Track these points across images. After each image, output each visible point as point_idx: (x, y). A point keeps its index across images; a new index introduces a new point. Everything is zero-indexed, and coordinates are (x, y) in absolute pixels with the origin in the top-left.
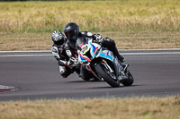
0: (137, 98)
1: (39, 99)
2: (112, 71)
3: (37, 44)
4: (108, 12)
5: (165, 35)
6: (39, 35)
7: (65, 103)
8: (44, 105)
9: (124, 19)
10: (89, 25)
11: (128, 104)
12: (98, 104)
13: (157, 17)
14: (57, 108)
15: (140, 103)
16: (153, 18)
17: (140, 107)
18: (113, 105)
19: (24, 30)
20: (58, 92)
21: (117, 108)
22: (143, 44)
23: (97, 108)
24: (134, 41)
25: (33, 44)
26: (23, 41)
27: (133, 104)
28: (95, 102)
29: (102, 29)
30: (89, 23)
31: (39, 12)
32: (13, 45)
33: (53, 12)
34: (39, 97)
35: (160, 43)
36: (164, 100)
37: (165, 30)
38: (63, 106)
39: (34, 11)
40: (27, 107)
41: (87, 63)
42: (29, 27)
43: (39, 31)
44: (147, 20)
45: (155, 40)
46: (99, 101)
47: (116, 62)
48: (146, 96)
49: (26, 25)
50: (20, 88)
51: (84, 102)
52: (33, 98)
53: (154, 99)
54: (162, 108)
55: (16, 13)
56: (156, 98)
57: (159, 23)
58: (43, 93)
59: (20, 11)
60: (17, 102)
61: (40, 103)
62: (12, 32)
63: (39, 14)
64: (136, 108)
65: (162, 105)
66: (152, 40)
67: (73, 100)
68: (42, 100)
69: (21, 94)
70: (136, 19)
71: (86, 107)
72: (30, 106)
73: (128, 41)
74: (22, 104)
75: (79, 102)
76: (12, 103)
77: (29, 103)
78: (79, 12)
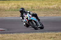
0: (48, 33)
1: (15, 33)
2: (35, 24)
3: (14, 15)
4: (38, 4)
5: (57, 12)
6: (15, 12)
8: (16, 35)
9: (44, 6)
11: (45, 35)
12: (35, 35)
13: (55, 5)
14: (21, 36)
15: (49, 34)
16: (53, 6)
17: (49, 36)
18: (40, 35)
19: (10, 10)
20: (21, 31)
21: (41, 36)
22: (50, 15)
23: (35, 36)
24: (47, 14)
25: (13, 15)
26: (9, 14)
27: (47, 35)
28: (34, 34)
29: (36, 10)
31: (15, 4)
32: (6, 15)
33: (19, 4)
34: (15, 32)
35: (56, 14)
36: (57, 33)
37: (57, 10)
38: (23, 36)
39: (13, 4)
40: (11, 36)
41: (27, 21)
42: (11, 9)
43: (15, 10)
44: (51, 7)
45: (54, 13)
46: (35, 34)
47: (37, 21)
48: (51, 32)
49: (10, 8)
50: (8, 30)
51: (30, 34)
52: (13, 33)
53: (54, 33)
54: (57, 36)
55: (7, 4)
56: (55, 33)
57: (55, 8)
58: (16, 31)
59: (8, 4)
60: (7, 34)
61: (15, 34)
62: (6, 10)
63: (15, 5)
64: (48, 36)
65: (57, 35)
66: (53, 13)
67: (26, 34)
69: (9, 31)
70: (48, 6)
71: (31, 36)
72: (12, 36)
73: (45, 14)
74: (9, 35)
75: (28, 34)
76: (6, 35)
77: (11, 34)
78: (28, 4)
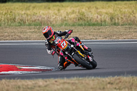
1: (74, 77)
4: (126, 10)
7: (93, 80)
8: (77, 82)
10: (111, 21)
14: (87, 84)
18: (129, 82)
19: (62, 25)
23: (117, 84)
28: (116, 79)
29: (121, 23)
30: (112, 19)
31: (73, 11)
33: (83, 10)
38: (91, 83)
39: (69, 10)
40: (64, 83)
42: (65, 22)
43: (73, 25)
46: (119, 79)
55: (56, 11)
59: (59, 10)
60: (56, 80)
61: (74, 80)
62: (53, 25)
67: (99, 78)
68: (75, 78)
71: (109, 83)
75: (104, 79)
77: (66, 80)
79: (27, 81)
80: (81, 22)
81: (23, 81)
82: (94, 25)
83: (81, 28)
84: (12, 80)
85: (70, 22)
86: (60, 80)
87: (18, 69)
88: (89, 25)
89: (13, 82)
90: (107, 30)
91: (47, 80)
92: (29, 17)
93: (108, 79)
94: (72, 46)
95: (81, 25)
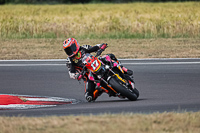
4: (180, 16)
7: (132, 118)
8: (108, 120)
10: (158, 30)
31: (102, 17)
43: (103, 37)
49: (88, 31)
59: (82, 15)
60: (78, 117)
67: (140, 115)
68: (105, 115)
71: (155, 122)
75: (147, 116)
77: (91, 117)
79: (36, 119)
80: (114, 32)
81: (28, 118)
82: (133, 37)
83: (114, 41)
84: (13, 118)
85: (98, 33)
86: (84, 118)
87: (21, 102)
88: (126, 37)
89: (14, 121)
90: (151, 44)
91: (64, 117)
92: (38, 26)
93: (153, 116)
94: (107, 67)
95: (114, 37)
